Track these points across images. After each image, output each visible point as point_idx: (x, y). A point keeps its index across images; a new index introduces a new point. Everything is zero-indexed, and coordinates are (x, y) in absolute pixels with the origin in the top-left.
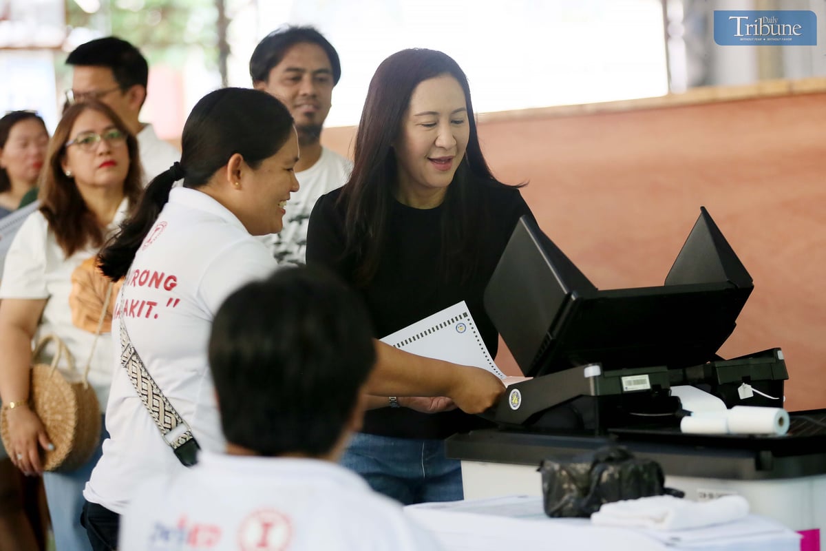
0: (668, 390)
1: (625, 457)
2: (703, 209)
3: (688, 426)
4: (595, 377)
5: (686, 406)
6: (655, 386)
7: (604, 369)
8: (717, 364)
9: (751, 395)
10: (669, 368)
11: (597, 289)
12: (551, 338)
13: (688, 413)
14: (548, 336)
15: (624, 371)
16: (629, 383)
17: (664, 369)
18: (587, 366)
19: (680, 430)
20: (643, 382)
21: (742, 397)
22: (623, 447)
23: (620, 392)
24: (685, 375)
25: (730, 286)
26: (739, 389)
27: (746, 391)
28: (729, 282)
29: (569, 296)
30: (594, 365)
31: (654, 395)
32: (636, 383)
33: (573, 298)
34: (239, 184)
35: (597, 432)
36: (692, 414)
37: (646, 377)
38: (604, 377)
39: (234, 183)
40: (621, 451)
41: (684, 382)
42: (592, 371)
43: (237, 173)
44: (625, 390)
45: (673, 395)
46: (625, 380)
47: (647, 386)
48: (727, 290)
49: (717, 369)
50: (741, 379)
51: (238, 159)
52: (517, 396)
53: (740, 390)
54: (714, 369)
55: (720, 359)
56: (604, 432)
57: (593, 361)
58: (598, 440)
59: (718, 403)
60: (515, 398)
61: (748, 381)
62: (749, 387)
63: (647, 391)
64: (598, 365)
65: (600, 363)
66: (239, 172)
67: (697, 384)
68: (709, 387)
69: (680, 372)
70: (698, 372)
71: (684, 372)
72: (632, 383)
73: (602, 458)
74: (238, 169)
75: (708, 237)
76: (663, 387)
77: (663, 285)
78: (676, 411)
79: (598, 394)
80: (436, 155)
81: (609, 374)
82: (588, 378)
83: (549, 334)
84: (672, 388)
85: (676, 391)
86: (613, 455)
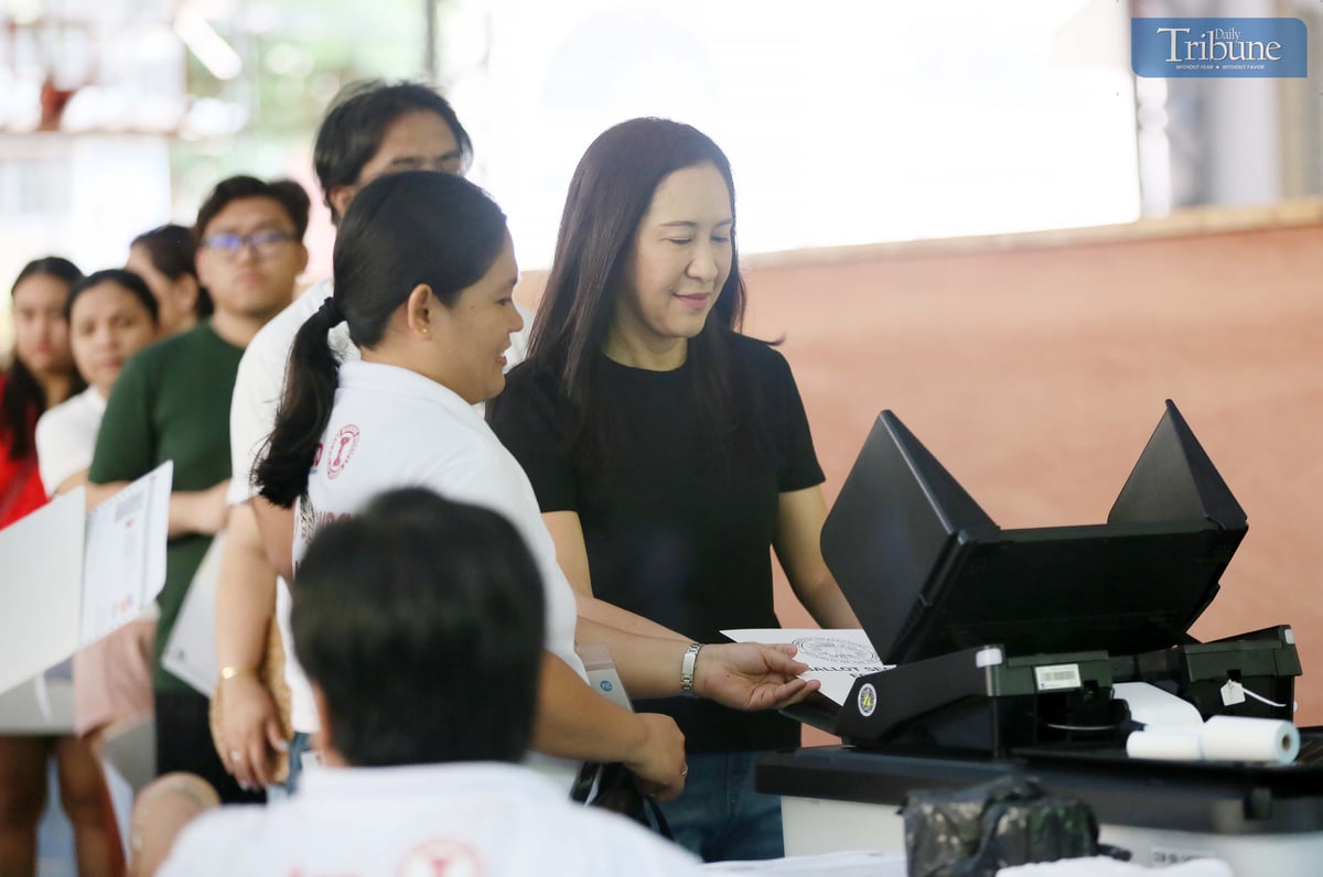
0: (1109, 689)
1: (1036, 794)
2: (1170, 403)
3: (1139, 746)
4: (993, 667)
5: (1136, 716)
6: (1088, 683)
7: (1007, 654)
8: (1188, 649)
9: (1242, 699)
10: (1111, 655)
11: (998, 527)
12: (925, 604)
13: (1140, 727)
14: (920, 602)
15: (1041, 657)
16: (1048, 677)
17: (1104, 655)
18: (982, 649)
19: (1126, 754)
20: (1069, 676)
21: (1227, 702)
22: (1035, 779)
23: (1033, 692)
24: (1136, 667)
25: (1211, 526)
26: (1223, 690)
27: (1233, 693)
28: (1209, 519)
29: (954, 537)
30: (991, 647)
31: (1086, 697)
32: (1058, 676)
33: (961, 540)
34: (428, 330)
35: (996, 754)
36: (1146, 728)
37: (1074, 668)
38: (1008, 667)
39: (420, 330)
40: (1031, 785)
41: (1135, 677)
42: (989, 657)
43: (424, 314)
44: (1040, 688)
45: (1116, 697)
46: (1041, 672)
47: (1076, 682)
48: (1205, 531)
49: (1188, 658)
50: (1225, 674)
51: (425, 293)
52: (870, 694)
53: (1225, 691)
54: (1183, 657)
55: (1194, 641)
56: (1008, 755)
57: (990, 641)
58: (998, 766)
59: (1189, 711)
60: (867, 697)
61: (1236, 676)
62: (1238, 686)
63: (1076, 690)
64: (998, 647)
65: (1002, 646)
66: (426, 312)
67: (1155, 679)
68: (1175, 686)
69: (1128, 660)
70: (1158, 660)
71: (1136, 660)
72: (1052, 677)
73: (1000, 796)
74: (425, 306)
75: (1176, 447)
76: (1101, 685)
77: (1105, 522)
78: (1120, 722)
79: (998, 694)
80: (689, 289)
81: (1014, 661)
82: (984, 668)
83: (921, 597)
84: (1115, 686)
85: (1121, 691)
86: (1017, 790)
